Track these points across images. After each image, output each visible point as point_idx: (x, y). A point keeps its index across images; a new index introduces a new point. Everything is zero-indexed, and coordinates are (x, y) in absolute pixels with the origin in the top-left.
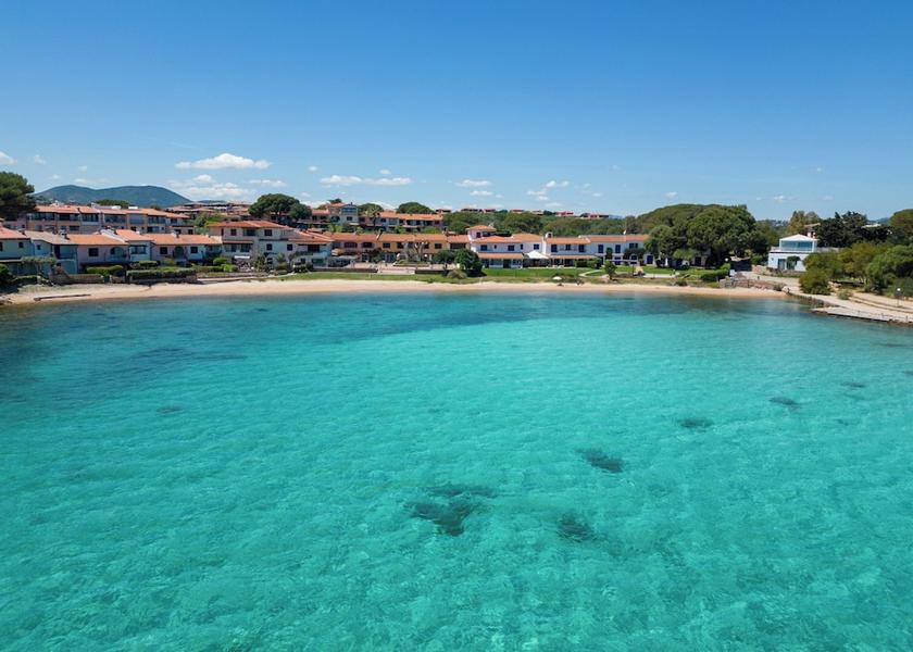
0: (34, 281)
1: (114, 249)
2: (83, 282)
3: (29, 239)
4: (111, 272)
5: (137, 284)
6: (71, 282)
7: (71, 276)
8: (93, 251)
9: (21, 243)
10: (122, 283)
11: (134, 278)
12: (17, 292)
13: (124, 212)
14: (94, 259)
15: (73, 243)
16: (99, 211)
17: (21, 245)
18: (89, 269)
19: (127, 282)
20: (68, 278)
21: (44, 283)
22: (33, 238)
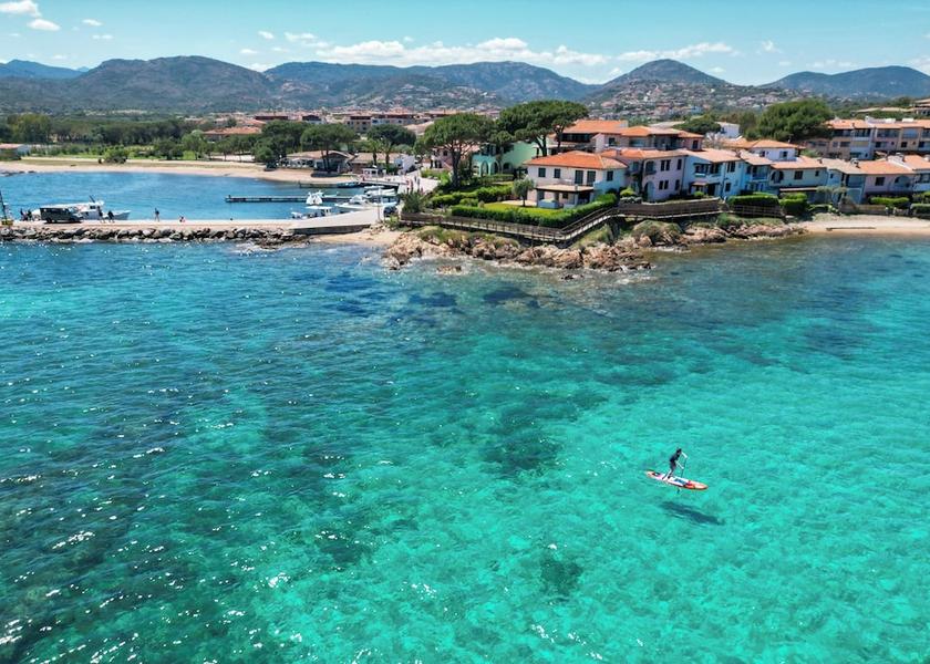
0: (825, 210)
1: (899, 178)
2: (868, 213)
3: (825, 168)
4: (896, 204)
5: (919, 217)
6: (857, 212)
7: (858, 206)
8: (880, 180)
9: (818, 172)
10: (905, 215)
11: (919, 212)
12: (811, 220)
13: (899, 125)
14: (880, 188)
15: (863, 172)
16: (872, 126)
17: (817, 174)
18: (873, 199)
19: (910, 215)
20: (855, 208)
21: (834, 212)
22: (829, 168)
